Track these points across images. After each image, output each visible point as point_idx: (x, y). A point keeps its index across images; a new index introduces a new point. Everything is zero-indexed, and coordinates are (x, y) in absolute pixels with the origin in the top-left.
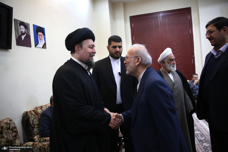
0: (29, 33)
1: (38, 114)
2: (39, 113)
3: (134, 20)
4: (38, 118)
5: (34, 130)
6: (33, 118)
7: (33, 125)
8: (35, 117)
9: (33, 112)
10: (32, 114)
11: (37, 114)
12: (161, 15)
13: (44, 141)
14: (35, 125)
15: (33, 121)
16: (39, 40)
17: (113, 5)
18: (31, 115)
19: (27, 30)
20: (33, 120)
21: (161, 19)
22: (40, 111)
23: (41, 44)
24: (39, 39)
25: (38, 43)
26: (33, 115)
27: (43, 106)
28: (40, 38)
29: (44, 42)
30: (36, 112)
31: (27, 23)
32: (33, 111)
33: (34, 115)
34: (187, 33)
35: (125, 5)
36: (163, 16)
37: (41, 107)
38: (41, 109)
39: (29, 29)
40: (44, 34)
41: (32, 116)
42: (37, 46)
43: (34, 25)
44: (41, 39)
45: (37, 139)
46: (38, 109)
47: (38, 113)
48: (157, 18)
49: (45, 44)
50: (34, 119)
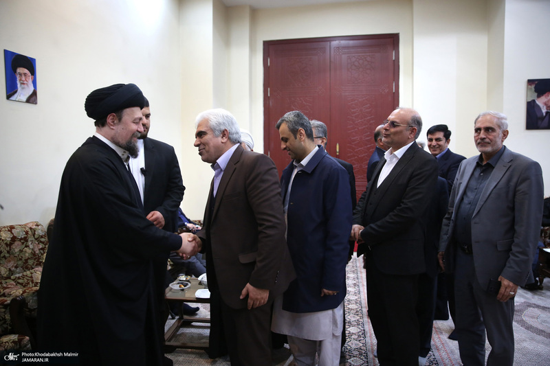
2: (3, 238)
12: (335, 43)
16: (19, 85)
22: (5, 236)
23: (23, 93)
24: (18, 82)
25: (16, 92)
27: (16, 227)
28: (20, 80)
29: (32, 89)
34: (386, 91)
35: (255, 14)
36: (338, 48)
37: (12, 228)
38: (9, 231)
40: (33, 72)
42: (13, 98)
43: (6, 52)
44: (25, 82)
48: (324, 50)
49: (34, 93)
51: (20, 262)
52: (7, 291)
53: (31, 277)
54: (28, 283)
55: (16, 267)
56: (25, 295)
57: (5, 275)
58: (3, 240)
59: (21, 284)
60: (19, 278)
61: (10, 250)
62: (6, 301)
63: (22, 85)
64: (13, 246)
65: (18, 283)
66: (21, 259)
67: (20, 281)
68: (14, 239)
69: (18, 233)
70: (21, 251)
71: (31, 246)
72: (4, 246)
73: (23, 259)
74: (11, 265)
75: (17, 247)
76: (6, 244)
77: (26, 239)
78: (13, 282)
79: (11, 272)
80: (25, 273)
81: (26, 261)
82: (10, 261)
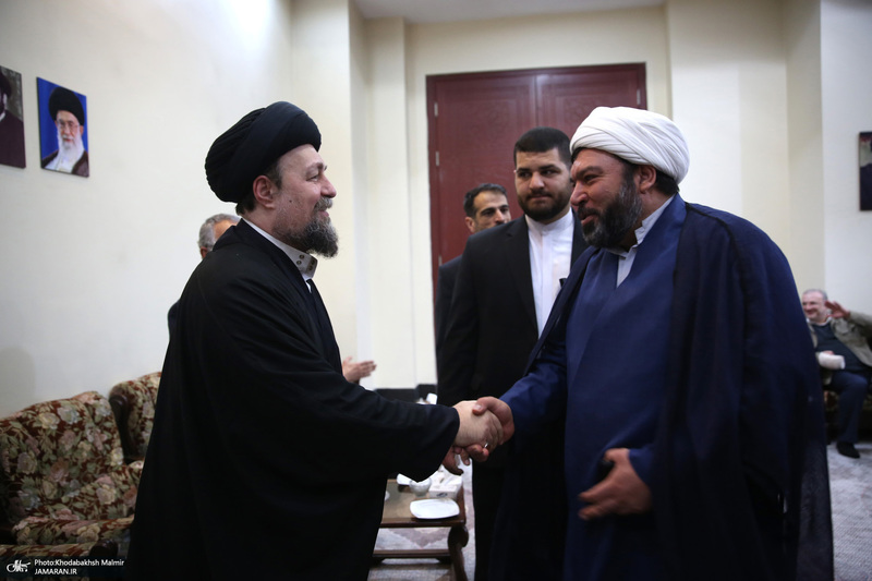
0: (16, 110)
1: (41, 432)
2: (44, 427)
3: (442, 89)
4: (39, 447)
5: (17, 495)
6: (14, 449)
7: (13, 478)
8: (24, 446)
9: (18, 426)
10: (11, 433)
11: (34, 432)
12: (541, 79)
13: (57, 538)
14: (22, 475)
15: (14, 461)
16: (60, 142)
17: (368, 30)
18: (6, 436)
19: (9, 96)
20: (13, 457)
21: (540, 93)
22: (47, 421)
23: (67, 159)
24: (59, 137)
25: (55, 155)
26: (18, 438)
27: (62, 403)
28: (63, 133)
29: (81, 150)
30: (31, 423)
31: (8, 71)
32: (20, 420)
33: (21, 436)
35: (412, 32)
36: (548, 87)
37: (56, 405)
38: (52, 411)
39: (21, 97)
40: (82, 119)
41: (13, 439)
42: (52, 166)
44: (71, 137)
45: (28, 531)
46: (38, 413)
47: (40, 428)
48: (526, 89)
49: (85, 159)
50: (20, 451)
51: (74, 470)
52: (67, 528)
53: (95, 496)
54: (92, 508)
55: (69, 480)
56: (106, 535)
57: (52, 497)
58: (44, 430)
59: (81, 511)
60: (75, 500)
61: (57, 447)
62: (81, 551)
63: (67, 143)
64: (62, 441)
65: (76, 509)
66: (75, 464)
67: (78, 505)
68: (62, 426)
69: (68, 414)
70: (75, 448)
71: (90, 439)
72: (48, 440)
73: (80, 463)
74: (59, 475)
75: (68, 441)
76: (50, 437)
77: (80, 426)
78: (66, 509)
79: (62, 490)
80: (83, 490)
81: (84, 465)
82: (58, 469)
